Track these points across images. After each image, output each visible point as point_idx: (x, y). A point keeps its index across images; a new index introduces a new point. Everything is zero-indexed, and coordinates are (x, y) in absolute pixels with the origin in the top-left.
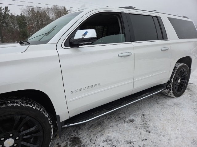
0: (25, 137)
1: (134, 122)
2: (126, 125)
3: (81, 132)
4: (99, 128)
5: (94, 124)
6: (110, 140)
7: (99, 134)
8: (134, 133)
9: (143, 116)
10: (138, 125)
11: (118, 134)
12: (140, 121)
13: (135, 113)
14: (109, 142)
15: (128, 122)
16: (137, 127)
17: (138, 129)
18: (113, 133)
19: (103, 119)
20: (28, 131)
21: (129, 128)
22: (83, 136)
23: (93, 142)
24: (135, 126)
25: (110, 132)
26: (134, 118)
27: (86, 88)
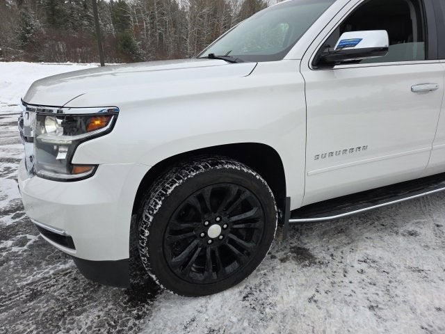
0: (235, 226)
1: (418, 237)
2: (401, 239)
3: (307, 241)
4: (343, 239)
5: (329, 230)
6: (374, 262)
7: (347, 249)
8: (424, 255)
9: (436, 228)
10: (430, 242)
11: (387, 253)
12: (433, 236)
13: (418, 221)
14: (372, 265)
15: (404, 235)
16: (427, 246)
17: (430, 250)
18: (376, 250)
19: (346, 223)
20: (243, 216)
21: (410, 246)
22: (315, 248)
23: (338, 259)
24: (423, 244)
25: (369, 248)
26: (418, 230)
27: (341, 153)
